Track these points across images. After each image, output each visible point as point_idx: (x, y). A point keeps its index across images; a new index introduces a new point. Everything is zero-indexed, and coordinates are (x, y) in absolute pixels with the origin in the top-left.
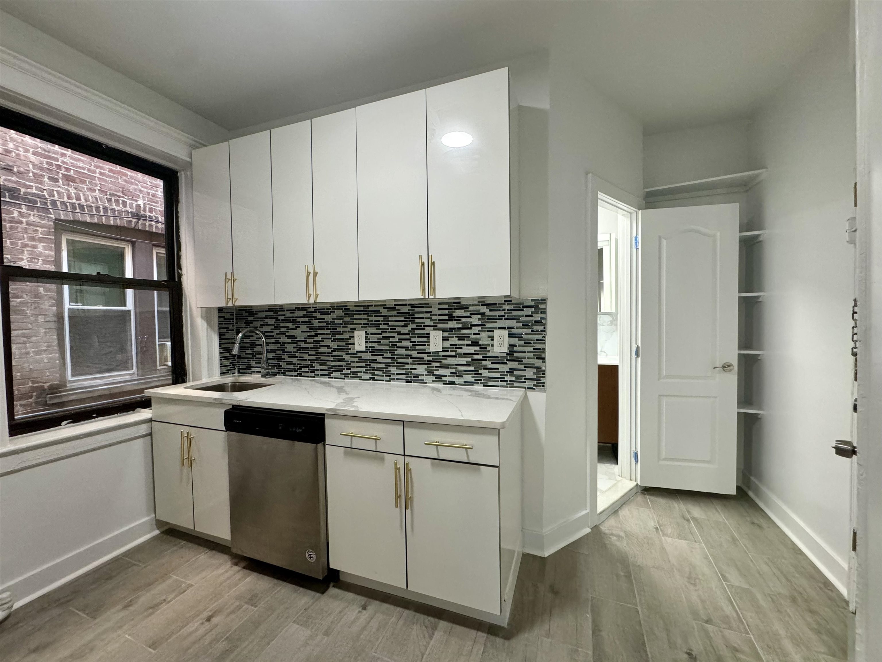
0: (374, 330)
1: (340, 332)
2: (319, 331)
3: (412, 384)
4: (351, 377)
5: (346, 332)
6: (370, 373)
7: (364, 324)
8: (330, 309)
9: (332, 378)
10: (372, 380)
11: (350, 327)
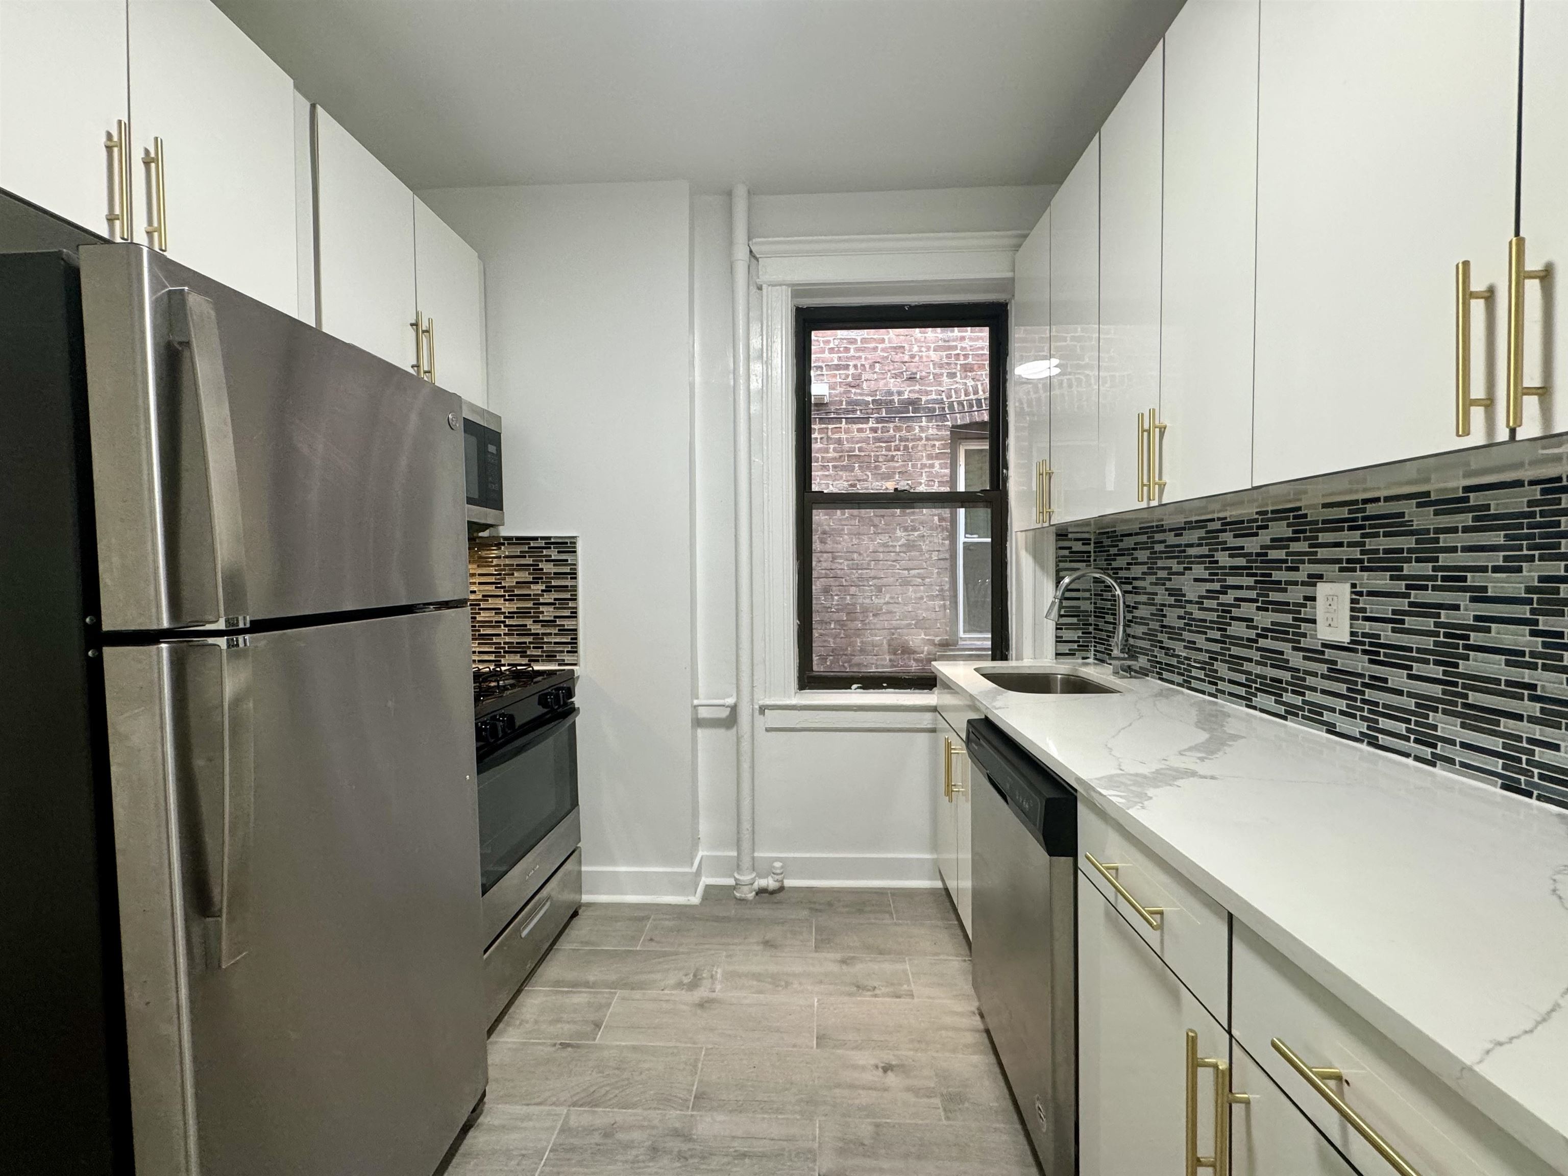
0: (1382, 581)
1: (1279, 582)
4: (1304, 717)
5: (1295, 583)
6: (1363, 718)
7: (1349, 561)
8: (1256, 520)
9: (1255, 708)
10: (1369, 744)
11: (1307, 569)
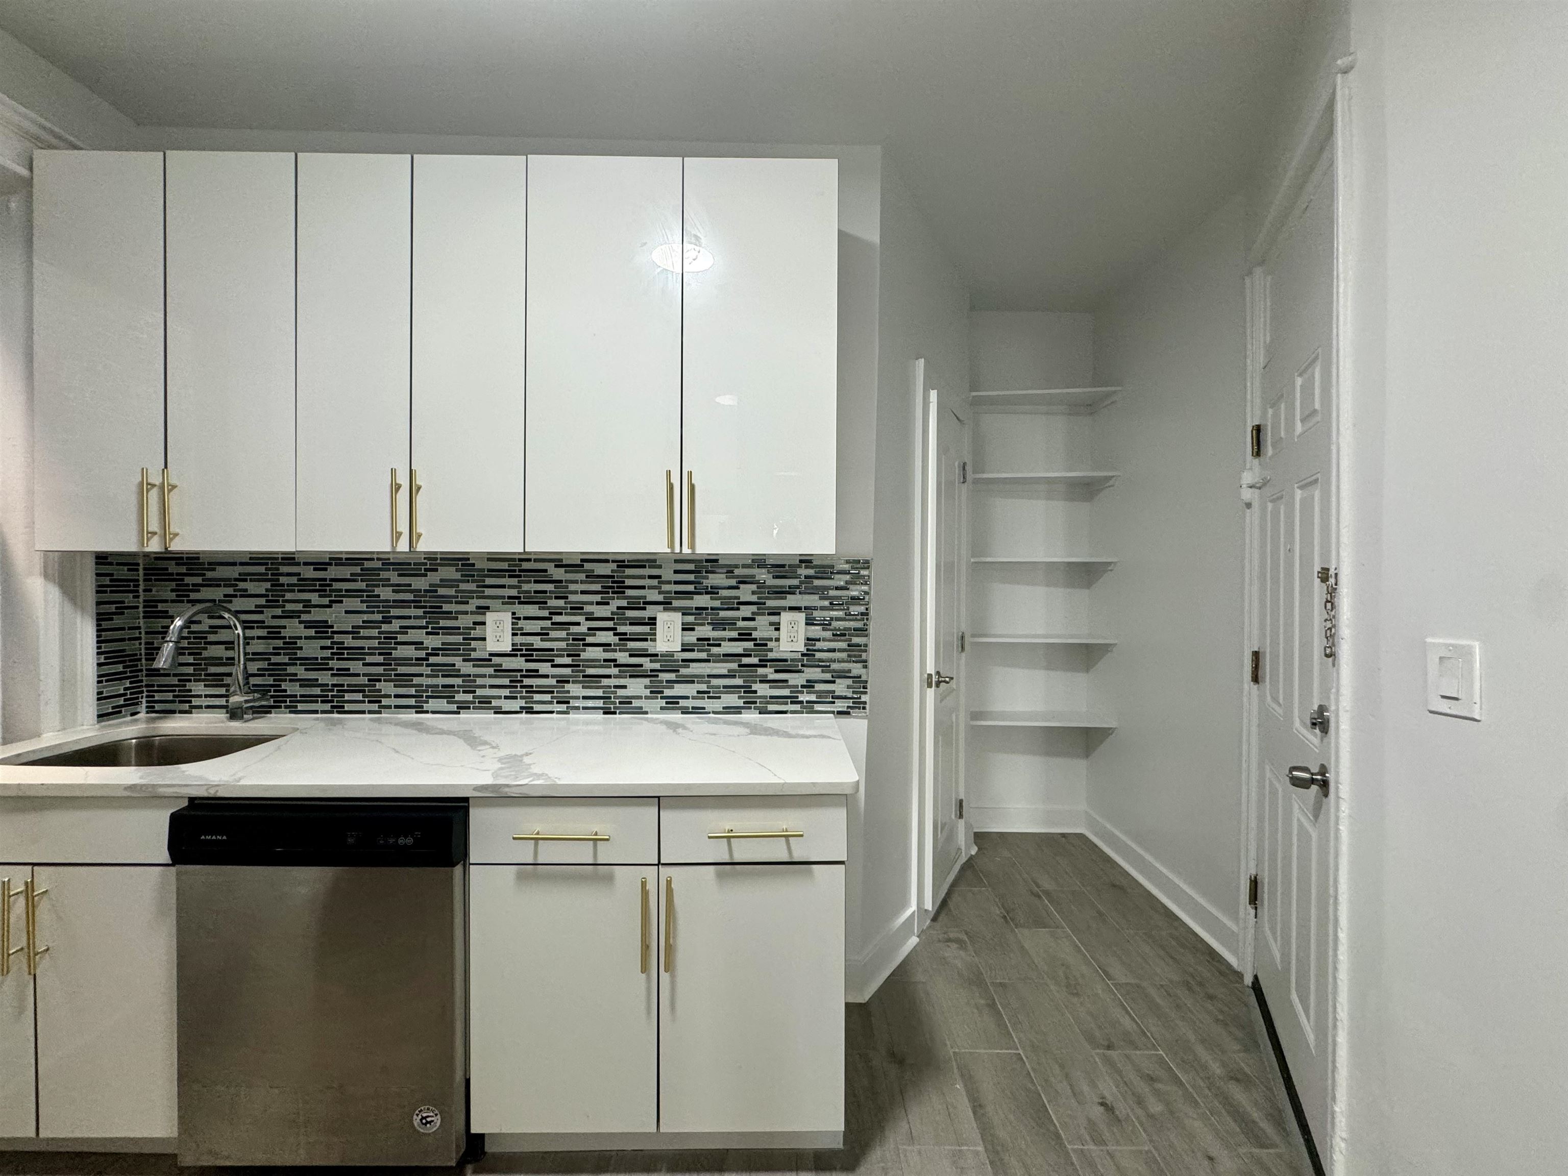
0: (532, 610)
1: (451, 613)
2: (394, 612)
3: (617, 716)
4: (474, 708)
5: (466, 613)
6: (522, 698)
7: (509, 597)
8: (426, 564)
9: (427, 712)
10: (527, 713)
11: (474, 603)
